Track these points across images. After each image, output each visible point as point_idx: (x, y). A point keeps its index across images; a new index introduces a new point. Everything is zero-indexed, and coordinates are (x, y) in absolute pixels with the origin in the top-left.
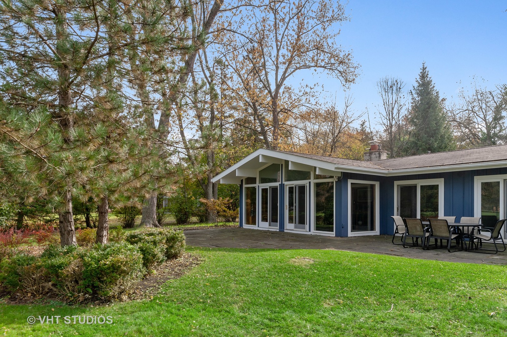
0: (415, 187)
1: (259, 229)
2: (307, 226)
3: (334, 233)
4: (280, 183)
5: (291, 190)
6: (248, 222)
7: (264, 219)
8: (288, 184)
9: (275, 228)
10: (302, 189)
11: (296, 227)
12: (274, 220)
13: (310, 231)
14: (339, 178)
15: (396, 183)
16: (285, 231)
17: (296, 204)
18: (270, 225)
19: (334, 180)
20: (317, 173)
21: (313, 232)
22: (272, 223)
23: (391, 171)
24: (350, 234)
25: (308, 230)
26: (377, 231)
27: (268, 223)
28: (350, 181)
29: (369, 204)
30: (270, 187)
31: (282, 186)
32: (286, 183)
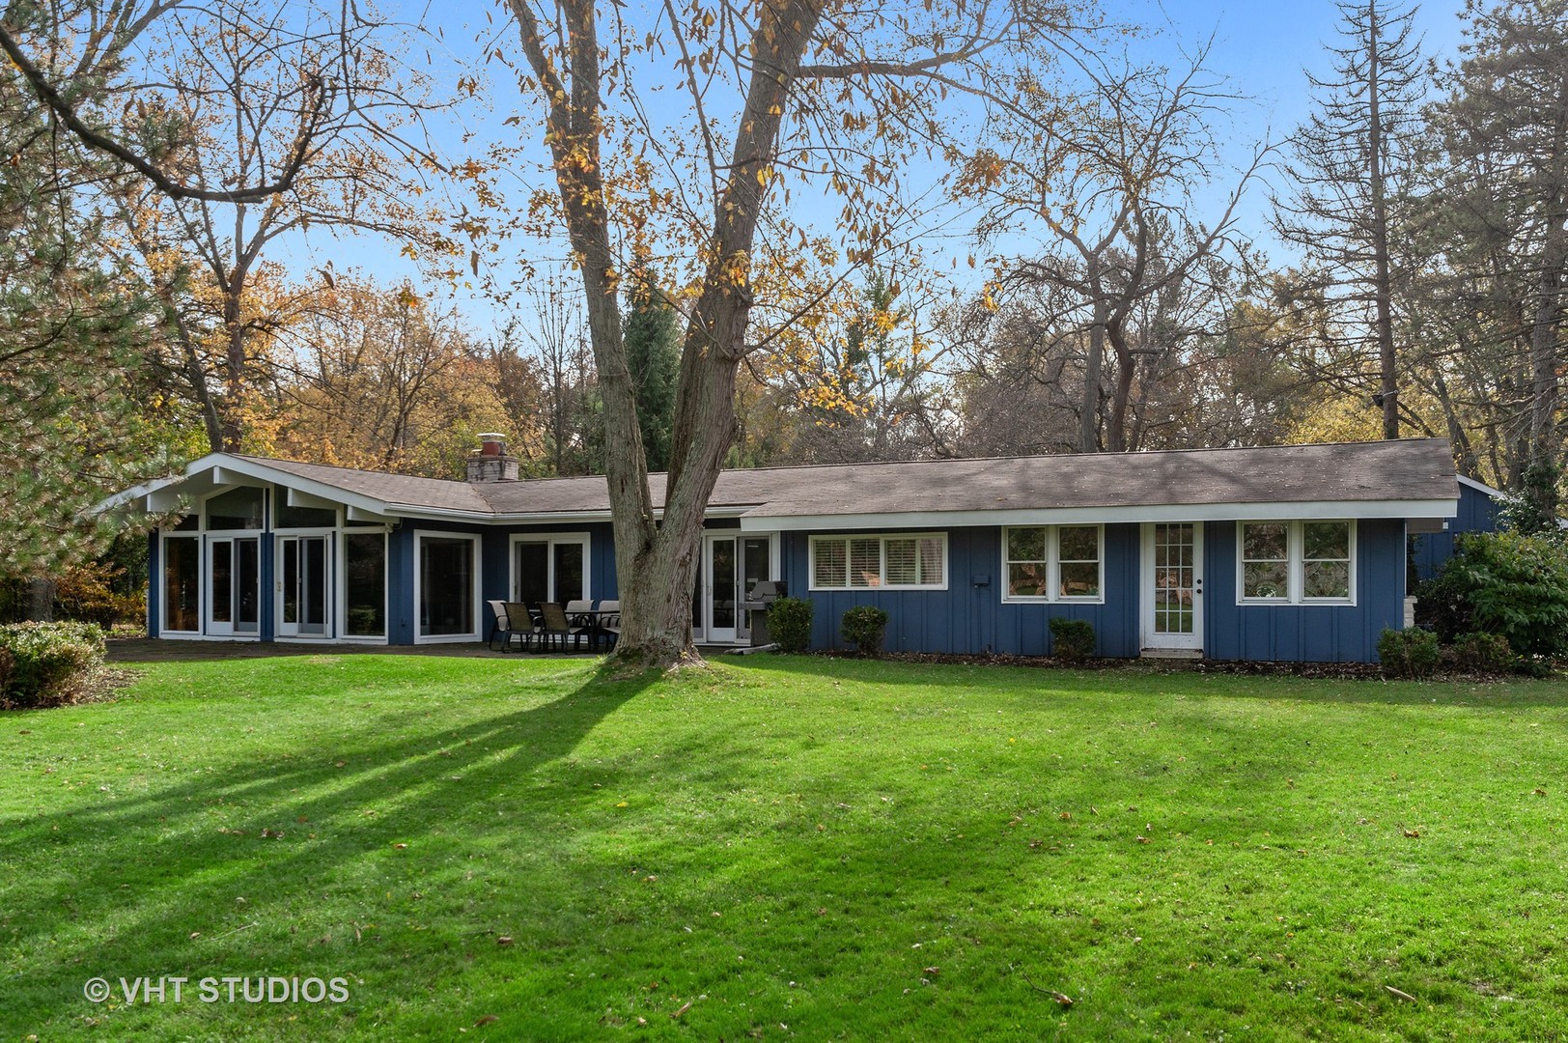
0: (544, 547)
1: (206, 638)
2: (329, 627)
3: (386, 637)
4: (264, 531)
5: (290, 547)
6: (172, 624)
7: (222, 614)
8: (283, 534)
9: (253, 635)
10: (316, 546)
11: (301, 631)
12: (247, 615)
13: (334, 636)
14: (395, 527)
15: (513, 538)
16: (276, 640)
17: (303, 579)
18: (236, 629)
19: (386, 531)
20: (349, 518)
21: (342, 637)
22: (241, 624)
23: (500, 515)
24: (419, 639)
25: (330, 634)
26: (477, 634)
27: (230, 625)
28: (418, 535)
29: (463, 580)
30: (236, 540)
31: (268, 538)
32: (277, 532)
